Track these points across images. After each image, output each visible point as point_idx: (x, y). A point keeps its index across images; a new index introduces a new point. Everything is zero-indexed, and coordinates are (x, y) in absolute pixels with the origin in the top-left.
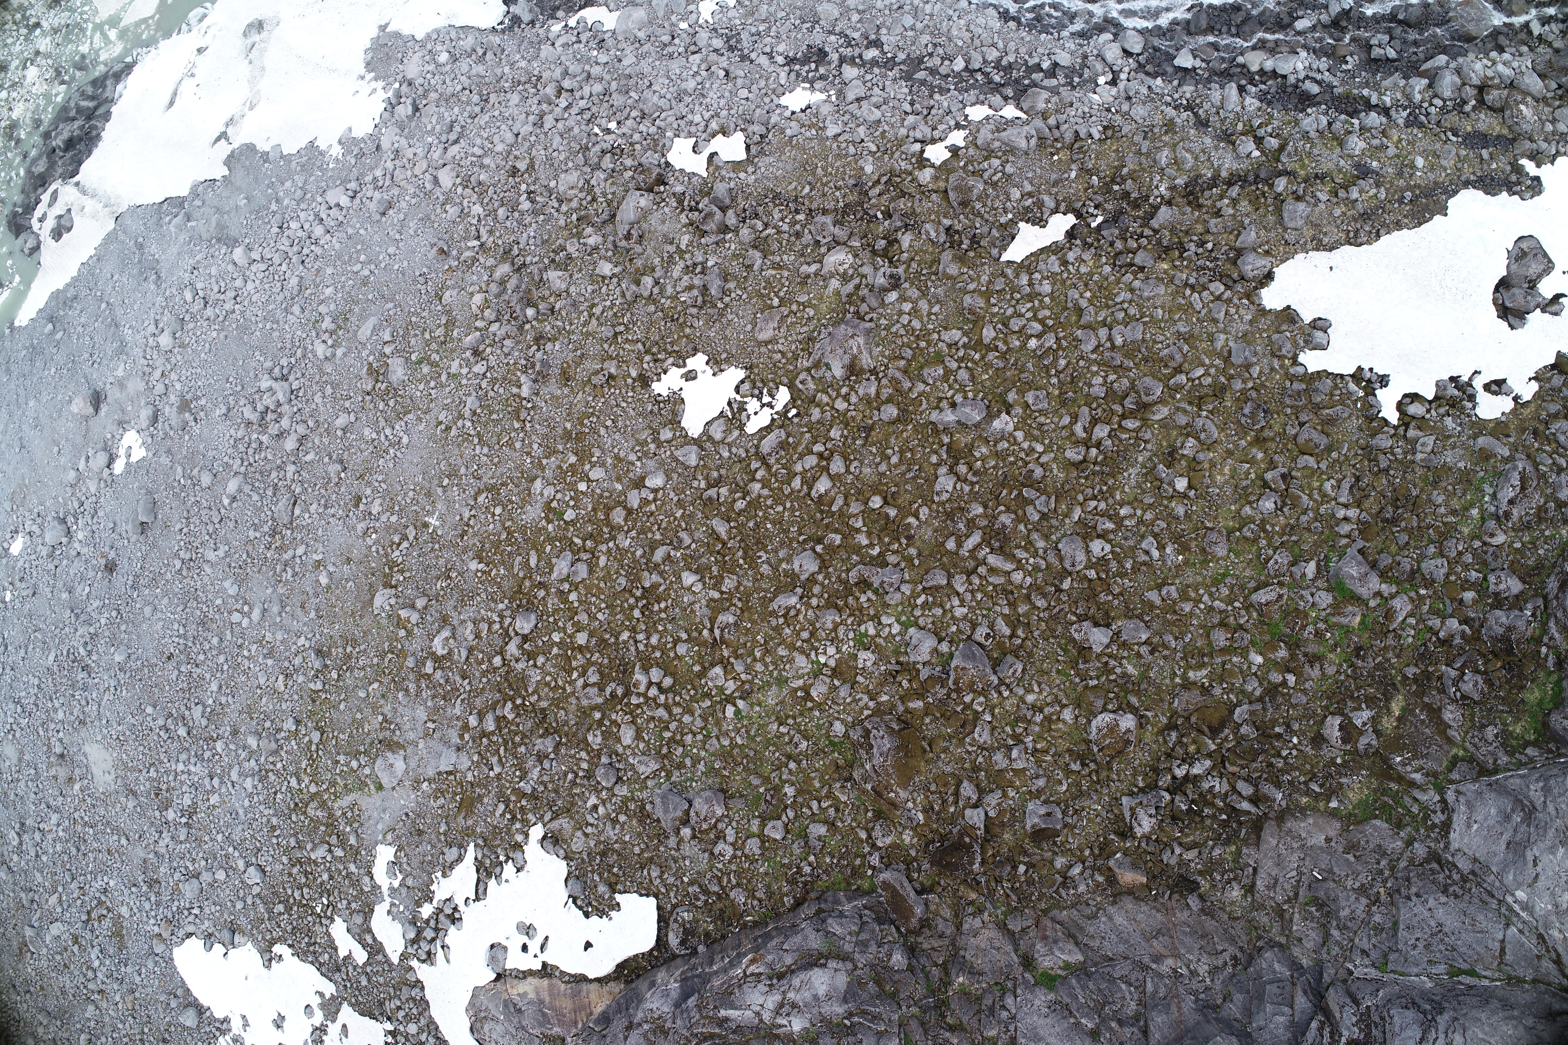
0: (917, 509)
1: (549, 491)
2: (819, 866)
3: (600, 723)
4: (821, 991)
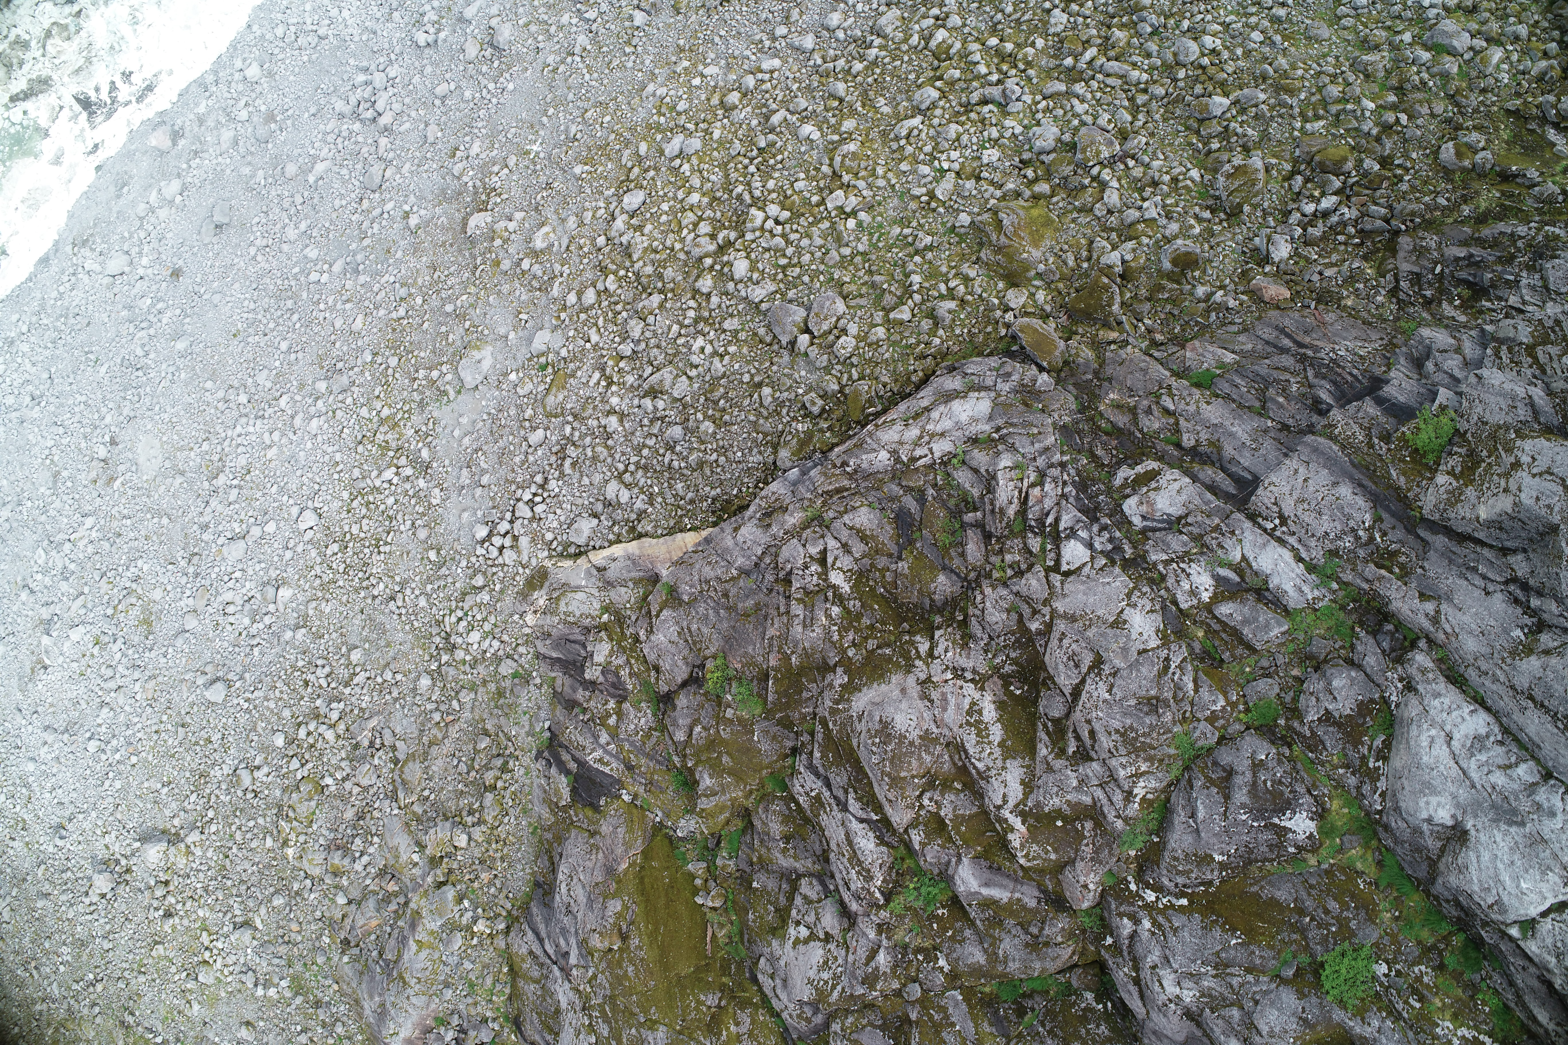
0: (1033, 41)
1: (662, 91)
2: (948, 339)
3: (712, 268)
4: (964, 418)
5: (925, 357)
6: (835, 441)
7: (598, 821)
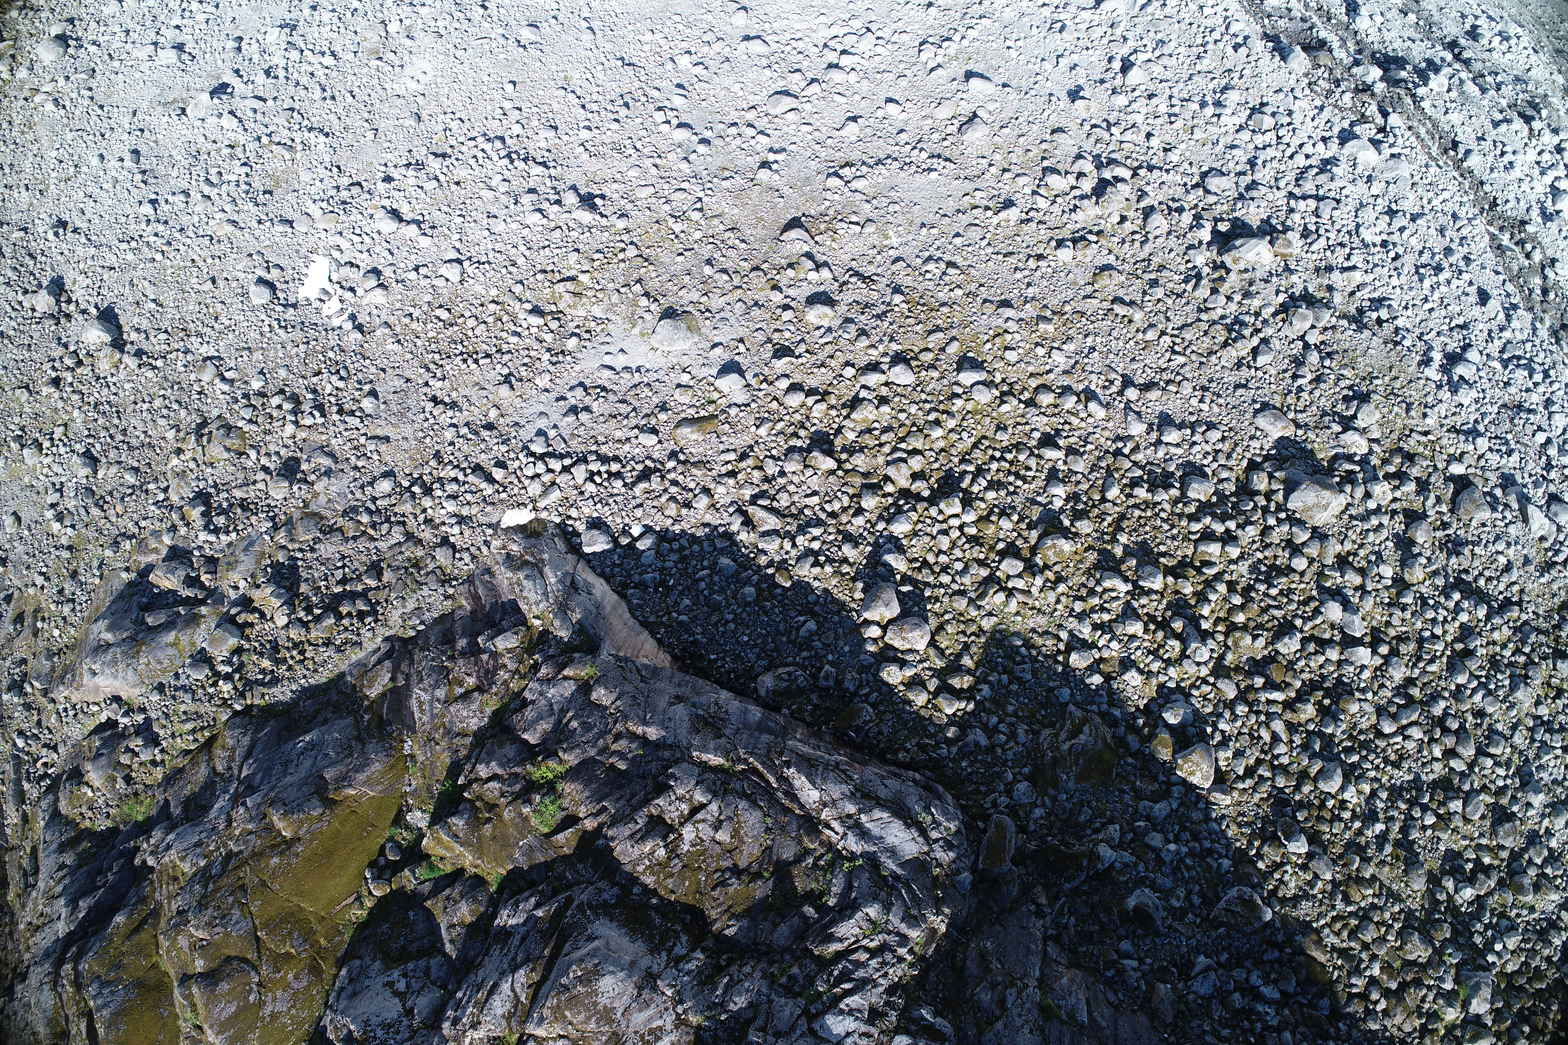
0: (1258, 636)
1: (1012, 326)
2: (953, 760)
3: (887, 496)
4: (890, 840)
5: (924, 752)
6: (808, 719)
7: (371, 736)
